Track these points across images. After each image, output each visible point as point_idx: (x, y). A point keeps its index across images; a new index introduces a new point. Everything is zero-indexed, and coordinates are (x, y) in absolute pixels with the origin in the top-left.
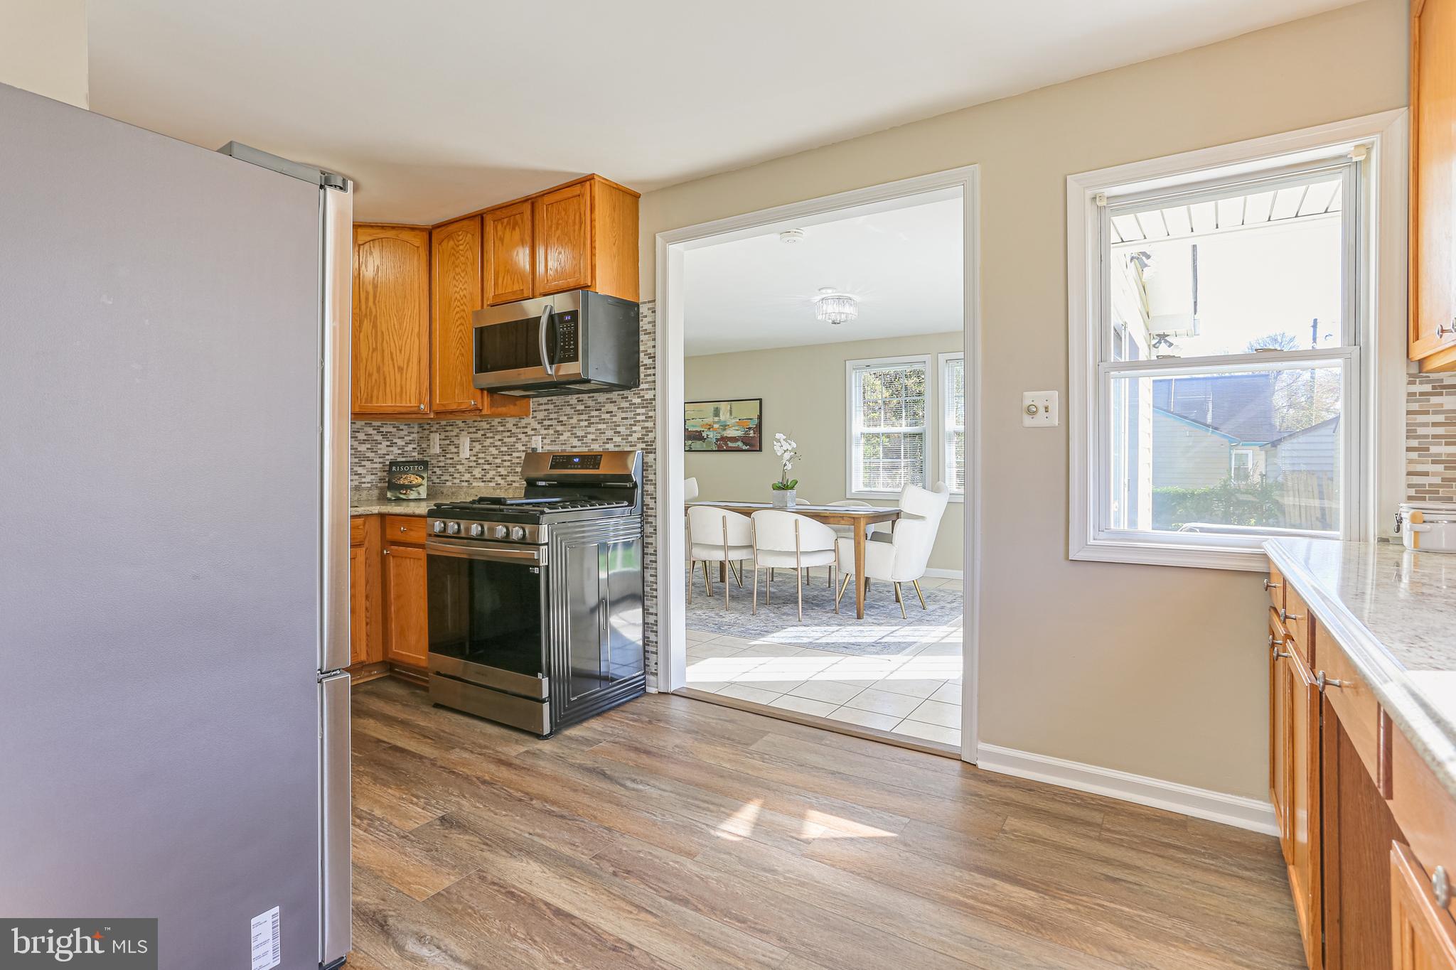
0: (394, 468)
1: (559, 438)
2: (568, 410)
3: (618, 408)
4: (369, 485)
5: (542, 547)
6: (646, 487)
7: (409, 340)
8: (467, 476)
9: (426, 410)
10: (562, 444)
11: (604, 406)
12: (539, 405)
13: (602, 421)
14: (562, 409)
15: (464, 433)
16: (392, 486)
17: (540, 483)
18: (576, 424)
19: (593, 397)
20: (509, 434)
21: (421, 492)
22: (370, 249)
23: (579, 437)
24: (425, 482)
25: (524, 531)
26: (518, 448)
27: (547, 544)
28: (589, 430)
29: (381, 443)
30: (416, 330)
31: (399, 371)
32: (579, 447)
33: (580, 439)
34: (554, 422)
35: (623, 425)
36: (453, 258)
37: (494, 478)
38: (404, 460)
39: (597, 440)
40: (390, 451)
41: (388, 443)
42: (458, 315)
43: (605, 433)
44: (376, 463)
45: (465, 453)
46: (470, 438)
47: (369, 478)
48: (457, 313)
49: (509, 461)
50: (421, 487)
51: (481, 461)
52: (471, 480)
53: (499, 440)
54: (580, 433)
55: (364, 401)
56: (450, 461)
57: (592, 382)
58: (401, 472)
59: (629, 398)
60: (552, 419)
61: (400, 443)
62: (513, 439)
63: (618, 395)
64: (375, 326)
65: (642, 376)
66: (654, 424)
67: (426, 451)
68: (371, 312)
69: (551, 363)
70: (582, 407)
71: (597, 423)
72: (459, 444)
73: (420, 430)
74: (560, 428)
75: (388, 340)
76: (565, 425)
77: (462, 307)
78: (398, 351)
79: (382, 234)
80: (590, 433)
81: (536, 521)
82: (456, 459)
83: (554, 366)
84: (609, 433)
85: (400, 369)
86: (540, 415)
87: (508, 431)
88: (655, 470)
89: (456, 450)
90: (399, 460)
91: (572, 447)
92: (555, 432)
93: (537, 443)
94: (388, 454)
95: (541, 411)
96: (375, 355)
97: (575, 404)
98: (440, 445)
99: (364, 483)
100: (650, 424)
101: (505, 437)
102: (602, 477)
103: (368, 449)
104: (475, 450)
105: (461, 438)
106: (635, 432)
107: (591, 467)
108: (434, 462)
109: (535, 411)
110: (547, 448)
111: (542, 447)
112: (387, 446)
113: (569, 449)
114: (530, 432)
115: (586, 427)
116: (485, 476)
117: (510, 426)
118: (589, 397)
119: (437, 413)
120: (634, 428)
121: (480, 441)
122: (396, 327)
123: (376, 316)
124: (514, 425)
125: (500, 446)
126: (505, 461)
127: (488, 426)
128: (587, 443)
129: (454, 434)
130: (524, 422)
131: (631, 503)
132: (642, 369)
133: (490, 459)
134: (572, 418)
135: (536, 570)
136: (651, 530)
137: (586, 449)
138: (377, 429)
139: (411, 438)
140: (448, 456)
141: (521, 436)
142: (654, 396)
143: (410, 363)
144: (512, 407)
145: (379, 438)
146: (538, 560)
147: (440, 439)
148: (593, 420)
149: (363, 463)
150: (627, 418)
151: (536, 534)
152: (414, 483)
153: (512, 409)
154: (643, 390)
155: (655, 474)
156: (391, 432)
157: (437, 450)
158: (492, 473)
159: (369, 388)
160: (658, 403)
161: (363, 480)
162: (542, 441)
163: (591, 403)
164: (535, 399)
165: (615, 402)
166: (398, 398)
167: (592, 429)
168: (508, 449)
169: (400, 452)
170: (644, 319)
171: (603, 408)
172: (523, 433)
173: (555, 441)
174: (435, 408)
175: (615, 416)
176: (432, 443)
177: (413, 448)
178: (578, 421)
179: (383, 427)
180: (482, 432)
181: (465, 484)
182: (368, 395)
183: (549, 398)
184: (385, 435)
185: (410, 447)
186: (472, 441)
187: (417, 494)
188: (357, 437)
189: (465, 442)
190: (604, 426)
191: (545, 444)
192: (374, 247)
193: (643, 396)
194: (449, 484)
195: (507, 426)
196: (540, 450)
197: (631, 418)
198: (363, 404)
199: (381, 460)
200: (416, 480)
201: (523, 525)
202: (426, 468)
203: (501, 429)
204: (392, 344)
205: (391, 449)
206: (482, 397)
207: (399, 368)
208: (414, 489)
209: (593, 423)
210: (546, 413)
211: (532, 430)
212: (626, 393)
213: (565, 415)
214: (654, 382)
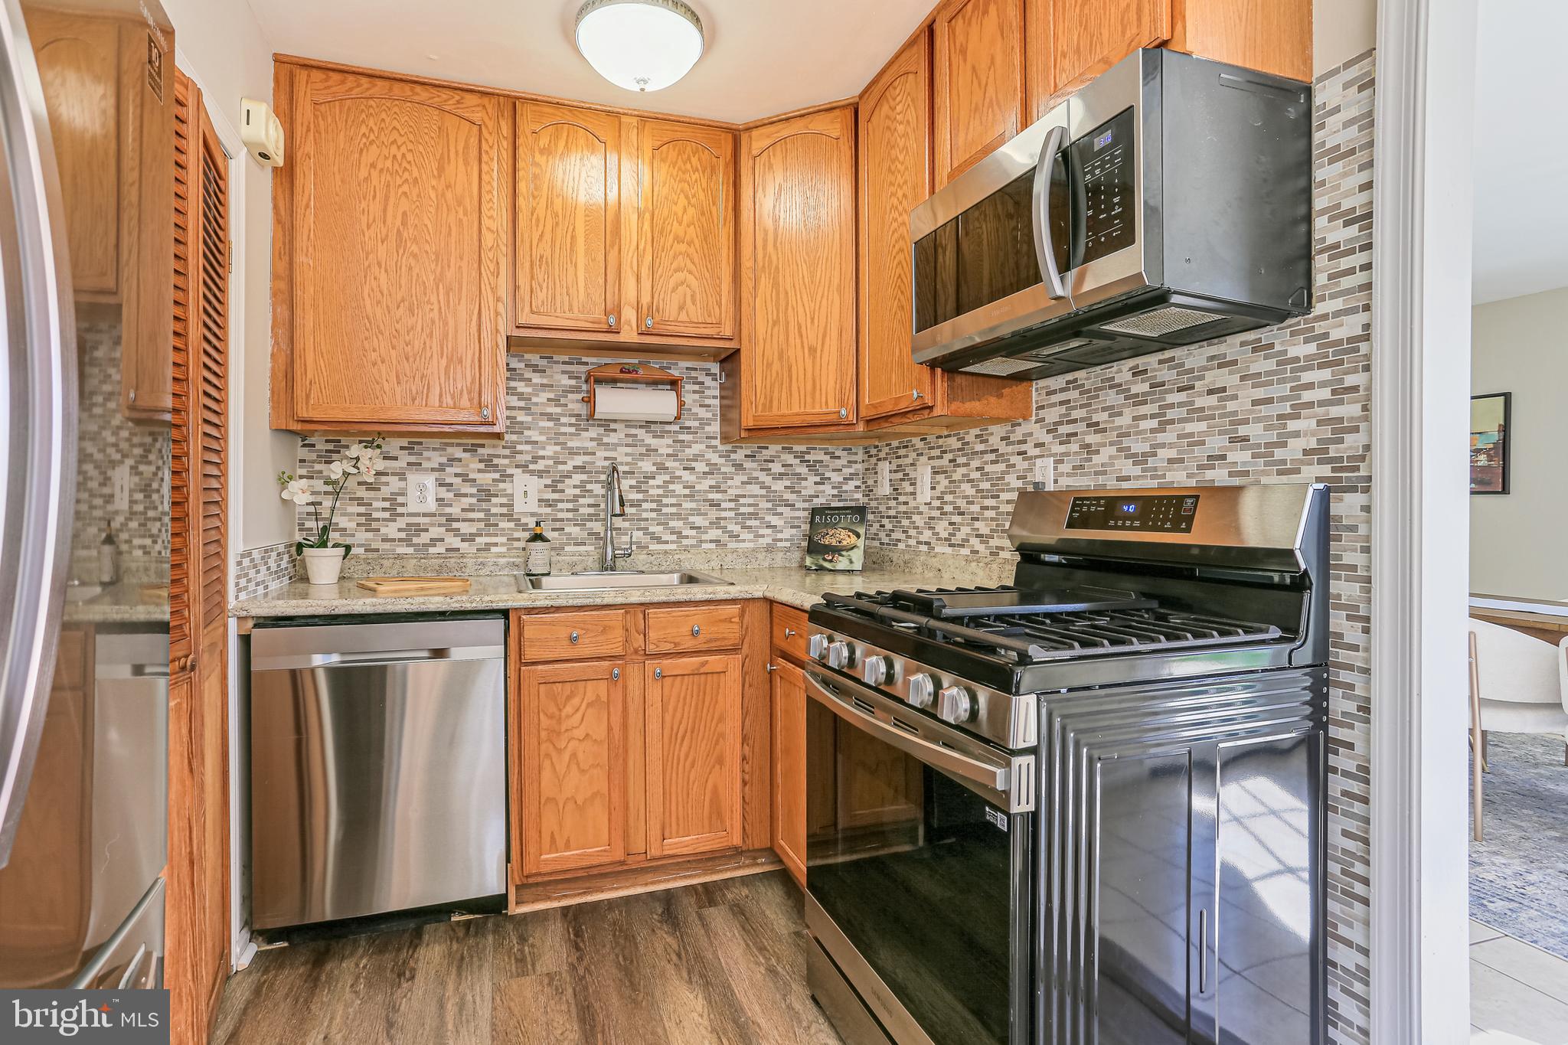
0: (817, 519)
1: (1090, 460)
2: (1112, 398)
3: (1242, 378)
4: (788, 544)
5: (1016, 761)
6: (1335, 586)
7: (824, 301)
8: (927, 535)
9: (850, 418)
10: (1096, 473)
11: (1201, 378)
12: (1048, 394)
13: (1199, 414)
14: (1097, 397)
15: (923, 459)
16: (814, 548)
17: (1047, 558)
18: (1129, 427)
19: (1172, 359)
20: (993, 457)
21: (853, 560)
22: (769, 161)
23: (1135, 455)
24: (861, 543)
25: (974, 699)
26: (1009, 483)
27: (1034, 751)
28: (1161, 437)
29: (806, 479)
30: (836, 281)
31: (810, 354)
32: (1137, 478)
33: (1140, 459)
34: (1081, 427)
35: (1258, 420)
36: (888, 134)
37: (968, 541)
38: (841, 504)
39: (1181, 461)
40: (821, 492)
41: (818, 479)
42: (896, 235)
43: (1203, 443)
44: (799, 509)
45: (925, 494)
46: (933, 468)
47: (788, 533)
48: (893, 232)
49: (993, 508)
50: (855, 550)
51: (948, 508)
52: (933, 542)
53: (978, 469)
54: (1139, 447)
55: (760, 408)
56: (902, 508)
57: (1175, 299)
58: (826, 525)
59: (1278, 348)
60: (1075, 421)
61: (836, 478)
62: (1002, 467)
63: (1243, 344)
64: (776, 284)
65: (1320, 279)
66: (1365, 408)
67: (872, 491)
68: (770, 262)
69: (1064, 267)
70: (1145, 387)
71: (1181, 421)
72: (915, 479)
73: (866, 457)
74: (1092, 439)
75: (794, 303)
76: (1104, 430)
77: (900, 220)
78: (809, 321)
79: (786, 130)
80: (1163, 445)
81: (1003, 681)
82: (912, 504)
83: (1072, 275)
84: (1216, 443)
85: (812, 350)
86: (1052, 415)
87: (993, 451)
88: (1368, 538)
89: (910, 489)
90: (833, 505)
91: (1119, 479)
92: (1081, 447)
93: (1047, 474)
94: (818, 496)
95: (1053, 405)
96: (776, 329)
97: (1126, 382)
98: (891, 480)
99: (781, 540)
100: (1350, 410)
101: (986, 463)
102: (1195, 551)
103: (786, 487)
104: (940, 488)
105: (919, 468)
106: (1296, 434)
107: (1168, 525)
108: (882, 508)
109: (1042, 407)
110: (1065, 482)
111: (1056, 482)
112: (816, 483)
113: (1111, 485)
114: (1033, 452)
115: (1153, 431)
116: (954, 535)
117: (995, 441)
118: (1161, 362)
119: (868, 422)
120: (1292, 425)
121: (946, 472)
122: (806, 280)
123: (777, 268)
124: (1002, 439)
125: (979, 480)
126: (987, 508)
127: (959, 445)
128: (1155, 469)
129: (909, 461)
130: (1018, 433)
131: (1291, 631)
132: (1320, 261)
133: (962, 503)
134: (1120, 414)
135: (1001, 822)
136: (1351, 707)
137: (1154, 484)
138: (801, 457)
139: (852, 471)
140: (902, 499)
141: (1015, 459)
142: (1367, 327)
143: (828, 338)
144: (993, 400)
145: (803, 470)
146: (1007, 793)
147: (890, 472)
148: (1171, 414)
149: (780, 510)
150: (1269, 401)
151: (1001, 716)
152: (844, 543)
153: (992, 405)
154: (1324, 317)
155: (1367, 550)
156: (822, 461)
157: (886, 490)
158: (965, 530)
159: (768, 386)
160: (1383, 349)
161: (779, 536)
162: (1055, 469)
163: (1166, 374)
164: (1042, 383)
165: (1235, 362)
166: (809, 400)
167: (1169, 436)
168: (992, 485)
169: (835, 492)
170: (1329, 121)
171: (1197, 384)
172: (1019, 454)
173: (1082, 467)
174: (863, 413)
175: (1235, 397)
176: (880, 478)
177: (856, 487)
178: (1135, 419)
179: (809, 453)
180: (950, 456)
181: (924, 548)
182: (765, 398)
183: (1070, 377)
184: (812, 466)
185: (851, 485)
186: (935, 472)
187: (848, 562)
188: (770, 470)
189: (924, 473)
190: (1202, 426)
191: (1062, 474)
192: (774, 155)
193: (1326, 335)
194: (901, 546)
195: (990, 442)
196: (1050, 487)
197: (1282, 399)
198: (759, 414)
199: (806, 505)
200: (849, 540)
201: (974, 685)
202: (863, 520)
203: (980, 447)
204: (801, 310)
205: (821, 487)
206: (933, 382)
207: (810, 349)
208: (844, 553)
209: (1172, 422)
210: (1063, 410)
211: (1037, 445)
212: (1263, 335)
213: (1104, 409)
214: (1368, 286)
